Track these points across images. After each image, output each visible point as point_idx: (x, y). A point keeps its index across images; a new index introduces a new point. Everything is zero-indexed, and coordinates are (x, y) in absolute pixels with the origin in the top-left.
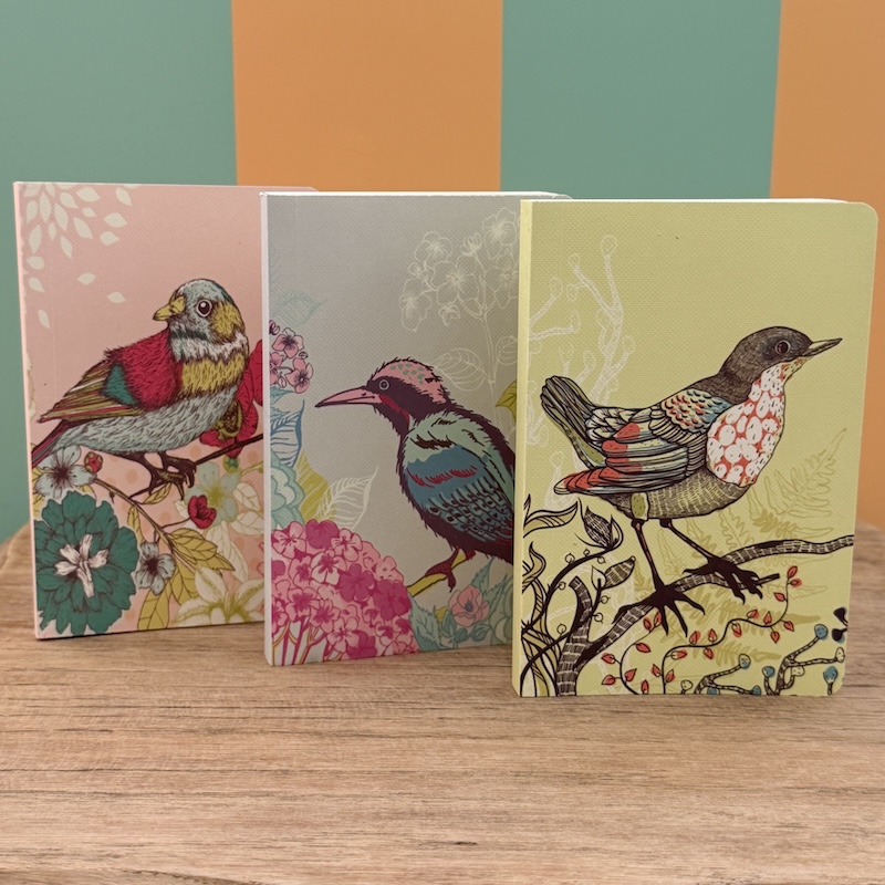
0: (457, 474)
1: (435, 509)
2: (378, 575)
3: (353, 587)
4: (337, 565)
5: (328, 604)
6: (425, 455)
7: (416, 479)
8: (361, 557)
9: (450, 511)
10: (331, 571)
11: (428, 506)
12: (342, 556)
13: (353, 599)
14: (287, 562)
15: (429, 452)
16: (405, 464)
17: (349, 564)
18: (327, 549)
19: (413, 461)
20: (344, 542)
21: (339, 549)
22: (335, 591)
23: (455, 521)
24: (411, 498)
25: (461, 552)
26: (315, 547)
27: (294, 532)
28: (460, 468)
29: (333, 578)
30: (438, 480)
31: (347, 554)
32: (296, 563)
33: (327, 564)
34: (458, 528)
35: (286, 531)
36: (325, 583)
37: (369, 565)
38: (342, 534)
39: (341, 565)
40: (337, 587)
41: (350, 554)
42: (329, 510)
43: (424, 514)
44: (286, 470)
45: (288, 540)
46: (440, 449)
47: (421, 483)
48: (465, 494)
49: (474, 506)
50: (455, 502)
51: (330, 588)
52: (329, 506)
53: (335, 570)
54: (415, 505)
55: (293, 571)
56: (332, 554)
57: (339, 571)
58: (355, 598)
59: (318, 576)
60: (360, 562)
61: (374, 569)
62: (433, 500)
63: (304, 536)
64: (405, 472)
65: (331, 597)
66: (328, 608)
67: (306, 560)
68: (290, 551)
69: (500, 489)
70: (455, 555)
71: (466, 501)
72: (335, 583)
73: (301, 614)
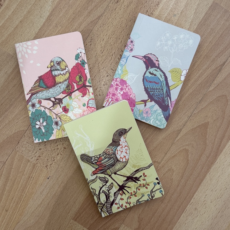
0: (155, 82)
1: (148, 88)
2: (131, 96)
3: (125, 96)
6: (150, 75)
7: (146, 80)
8: (129, 91)
9: (151, 90)
10: (122, 91)
11: (146, 87)
12: (125, 89)
14: (114, 85)
15: (151, 75)
16: (145, 76)
17: (126, 91)
18: (123, 86)
19: (147, 76)
20: (127, 86)
21: (125, 87)
23: (151, 92)
24: (144, 83)
25: (150, 99)
26: (120, 84)
27: (118, 80)
28: (156, 81)
29: (122, 93)
30: (150, 82)
32: (116, 86)
34: (151, 94)
35: (116, 79)
36: (120, 93)
37: (130, 93)
38: (127, 84)
39: (124, 91)
40: (122, 95)
41: (127, 89)
43: (145, 88)
44: (121, 67)
45: (116, 81)
46: (153, 76)
47: (147, 81)
48: (155, 87)
49: (156, 91)
50: (152, 88)
52: (127, 78)
54: (144, 85)
55: (115, 88)
56: (123, 88)
59: (119, 91)
60: (128, 92)
61: (131, 95)
62: (148, 86)
63: (119, 81)
64: (144, 77)
65: (120, 97)
66: (118, 99)
67: (118, 87)
68: (115, 83)
69: (163, 89)
70: (148, 99)
71: (155, 89)
73: (112, 97)
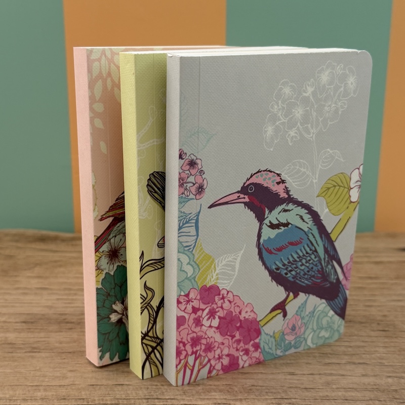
0: (292, 244)
1: (278, 269)
3: (227, 326)
4: (218, 314)
5: (212, 340)
6: (273, 233)
7: (267, 250)
8: (232, 306)
9: (286, 269)
10: (214, 318)
12: (222, 307)
13: (227, 335)
15: (276, 232)
17: (225, 313)
18: (212, 304)
19: (266, 238)
20: (223, 298)
21: (219, 303)
22: (216, 331)
23: (289, 275)
26: (204, 303)
27: (192, 295)
29: (215, 323)
30: (280, 249)
31: (224, 306)
33: (212, 314)
34: (290, 279)
35: (187, 296)
36: (210, 326)
38: (222, 293)
39: (221, 313)
40: (217, 328)
41: (226, 305)
42: (214, 277)
43: (271, 273)
44: (188, 253)
45: (189, 301)
47: (270, 252)
48: (295, 256)
51: (214, 329)
52: (214, 275)
53: (217, 317)
56: (215, 306)
57: (220, 318)
58: (228, 334)
59: (206, 323)
60: (232, 310)
62: (277, 262)
63: (198, 297)
64: (261, 247)
65: (214, 335)
66: (212, 343)
67: (199, 313)
69: (316, 251)
70: (287, 296)
71: (296, 260)
72: (216, 326)
73: (195, 350)
